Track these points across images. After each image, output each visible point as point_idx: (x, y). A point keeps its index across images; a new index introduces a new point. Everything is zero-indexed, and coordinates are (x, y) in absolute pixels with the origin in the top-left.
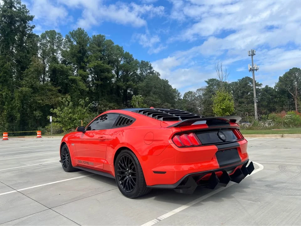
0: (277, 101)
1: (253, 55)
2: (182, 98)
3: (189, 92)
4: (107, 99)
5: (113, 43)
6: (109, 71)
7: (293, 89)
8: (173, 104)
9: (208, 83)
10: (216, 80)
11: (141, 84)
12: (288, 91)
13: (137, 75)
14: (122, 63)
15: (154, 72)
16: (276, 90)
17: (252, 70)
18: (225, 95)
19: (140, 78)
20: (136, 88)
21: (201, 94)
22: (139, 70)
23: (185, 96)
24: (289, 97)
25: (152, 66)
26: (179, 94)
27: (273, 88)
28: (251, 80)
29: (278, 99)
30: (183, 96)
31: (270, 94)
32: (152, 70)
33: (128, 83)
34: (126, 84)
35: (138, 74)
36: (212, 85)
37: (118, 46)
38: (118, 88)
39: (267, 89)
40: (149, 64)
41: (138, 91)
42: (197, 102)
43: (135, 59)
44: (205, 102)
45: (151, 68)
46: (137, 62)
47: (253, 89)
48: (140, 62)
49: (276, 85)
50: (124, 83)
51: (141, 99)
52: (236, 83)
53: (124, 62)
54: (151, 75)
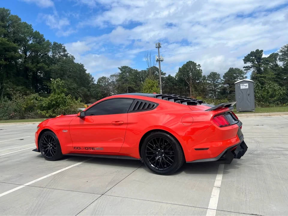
0: (177, 88)
1: (159, 48)
2: (96, 83)
3: (103, 77)
4: (13, 82)
5: (20, 19)
6: (15, 50)
7: (189, 79)
8: (89, 88)
9: (121, 70)
10: (128, 68)
11: (54, 67)
12: (185, 80)
13: (48, 57)
14: (30, 42)
15: (69, 55)
16: (176, 79)
17: (159, 61)
18: (153, 82)
19: (52, 61)
20: (48, 71)
21: (114, 80)
22: (51, 52)
23: (99, 81)
24: (186, 85)
25: (66, 49)
26: (93, 78)
27: (174, 77)
28: (157, 69)
29: (178, 86)
30: (97, 81)
31: (172, 82)
32: (66, 53)
33: (39, 65)
34: (37, 66)
35: (50, 56)
36: (124, 72)
37: (25, 23)
38: (27, 69)
39: (170, 78)
40: (62, 47)
41: (52, 74)
42: (111, 88)
43: (46, 40)
44: (119, 88)
45: (65, 50)
46: (48, 43)
47: (159, 77)
48: (52, 44)
49: (176, 75)
50: (34, 65)
51: (62, 82)
52: (145, 71)
53: (33, 41)
54: (65, 58)
